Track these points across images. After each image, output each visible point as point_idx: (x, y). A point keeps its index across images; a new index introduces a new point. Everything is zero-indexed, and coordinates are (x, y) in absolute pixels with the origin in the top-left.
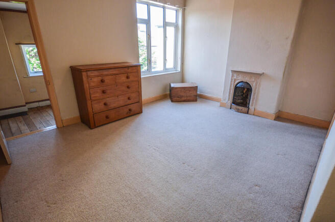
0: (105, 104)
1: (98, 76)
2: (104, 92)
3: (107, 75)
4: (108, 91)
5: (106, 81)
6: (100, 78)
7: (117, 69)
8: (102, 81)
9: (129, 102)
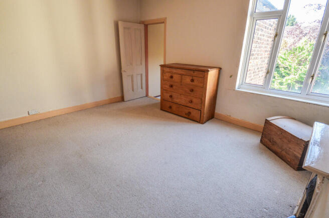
0: (171, 96)
1: (169, 72)
2: (171, 86)
3: (175, 73)
4: (174, 87)
5: (174, 78)
6: (170, 75)
7: (183, 70)
8: (172, 77)
9: (189, 105)
